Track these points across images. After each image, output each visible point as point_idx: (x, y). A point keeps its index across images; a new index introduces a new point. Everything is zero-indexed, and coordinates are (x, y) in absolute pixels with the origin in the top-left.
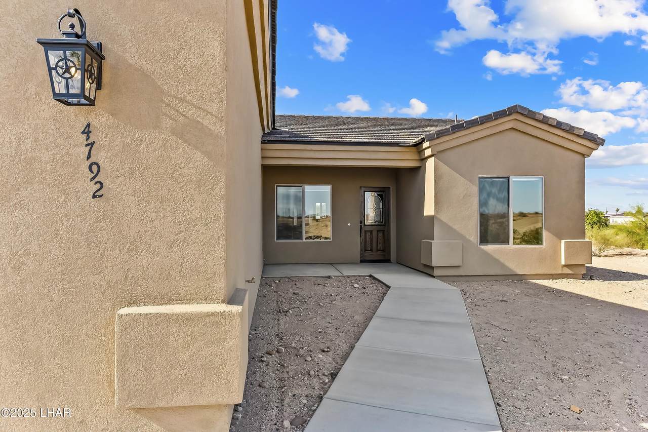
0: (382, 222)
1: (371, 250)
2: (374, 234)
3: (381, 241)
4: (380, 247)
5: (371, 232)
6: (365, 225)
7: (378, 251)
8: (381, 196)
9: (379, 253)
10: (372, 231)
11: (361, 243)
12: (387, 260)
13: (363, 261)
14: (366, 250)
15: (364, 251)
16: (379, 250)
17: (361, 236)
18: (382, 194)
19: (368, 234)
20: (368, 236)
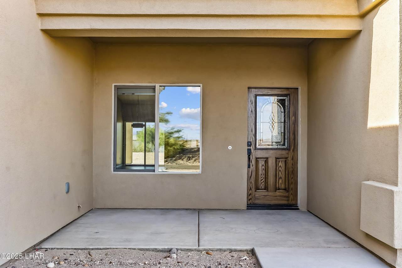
0: (284, 145)
1: (266, 188)
2: (271, 162)
3: (282, 174)
4: (281, 184)
5: (266, 160)
6: (256, 148)
7: (276, 189)
8: (282, 102)
9: (278, 193)
10: (267, 158)
11: (249, 178)
12: (292, 206)
13: (252, 206)
14: (257, 188)
15: (253, 189)
16: (279, 189)
17: (249, 167)
18: (284, 100)
19: (261, 163)
20: (260, 165)
